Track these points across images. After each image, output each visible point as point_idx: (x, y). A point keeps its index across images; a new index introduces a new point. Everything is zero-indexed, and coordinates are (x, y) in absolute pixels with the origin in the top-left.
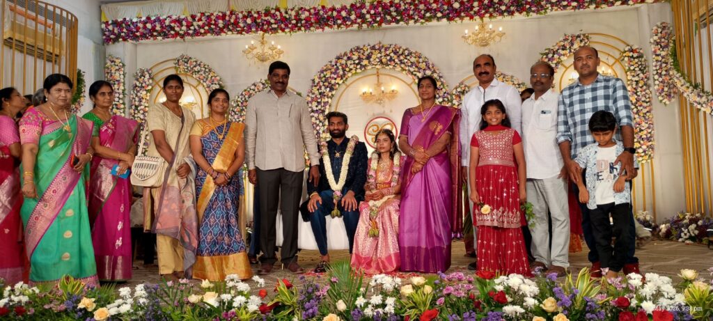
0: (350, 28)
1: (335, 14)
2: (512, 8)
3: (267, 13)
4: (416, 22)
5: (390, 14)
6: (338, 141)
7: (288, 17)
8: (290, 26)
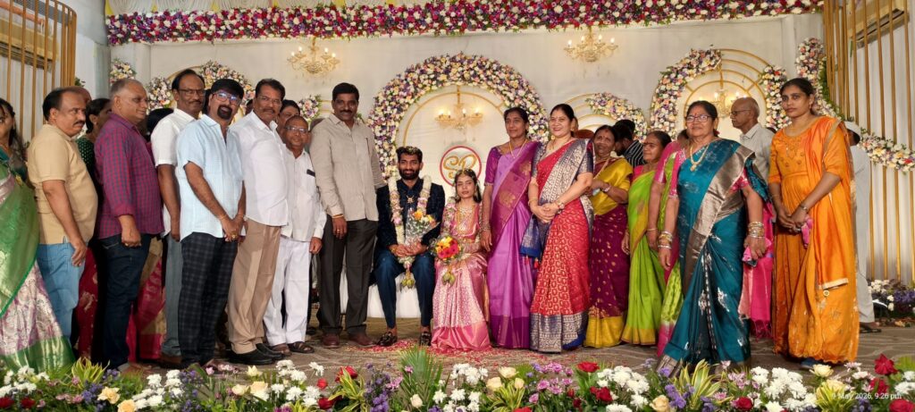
0: (424, 34)
1: (406, 15)
2: (627, 15)
3: (320, 12)
4: (507, 28)
5: (475, 18)
6: (410, 184)
7: (346, 17)
8: (348, 29)
